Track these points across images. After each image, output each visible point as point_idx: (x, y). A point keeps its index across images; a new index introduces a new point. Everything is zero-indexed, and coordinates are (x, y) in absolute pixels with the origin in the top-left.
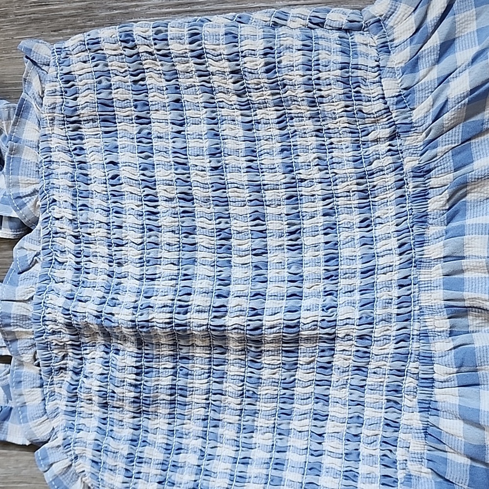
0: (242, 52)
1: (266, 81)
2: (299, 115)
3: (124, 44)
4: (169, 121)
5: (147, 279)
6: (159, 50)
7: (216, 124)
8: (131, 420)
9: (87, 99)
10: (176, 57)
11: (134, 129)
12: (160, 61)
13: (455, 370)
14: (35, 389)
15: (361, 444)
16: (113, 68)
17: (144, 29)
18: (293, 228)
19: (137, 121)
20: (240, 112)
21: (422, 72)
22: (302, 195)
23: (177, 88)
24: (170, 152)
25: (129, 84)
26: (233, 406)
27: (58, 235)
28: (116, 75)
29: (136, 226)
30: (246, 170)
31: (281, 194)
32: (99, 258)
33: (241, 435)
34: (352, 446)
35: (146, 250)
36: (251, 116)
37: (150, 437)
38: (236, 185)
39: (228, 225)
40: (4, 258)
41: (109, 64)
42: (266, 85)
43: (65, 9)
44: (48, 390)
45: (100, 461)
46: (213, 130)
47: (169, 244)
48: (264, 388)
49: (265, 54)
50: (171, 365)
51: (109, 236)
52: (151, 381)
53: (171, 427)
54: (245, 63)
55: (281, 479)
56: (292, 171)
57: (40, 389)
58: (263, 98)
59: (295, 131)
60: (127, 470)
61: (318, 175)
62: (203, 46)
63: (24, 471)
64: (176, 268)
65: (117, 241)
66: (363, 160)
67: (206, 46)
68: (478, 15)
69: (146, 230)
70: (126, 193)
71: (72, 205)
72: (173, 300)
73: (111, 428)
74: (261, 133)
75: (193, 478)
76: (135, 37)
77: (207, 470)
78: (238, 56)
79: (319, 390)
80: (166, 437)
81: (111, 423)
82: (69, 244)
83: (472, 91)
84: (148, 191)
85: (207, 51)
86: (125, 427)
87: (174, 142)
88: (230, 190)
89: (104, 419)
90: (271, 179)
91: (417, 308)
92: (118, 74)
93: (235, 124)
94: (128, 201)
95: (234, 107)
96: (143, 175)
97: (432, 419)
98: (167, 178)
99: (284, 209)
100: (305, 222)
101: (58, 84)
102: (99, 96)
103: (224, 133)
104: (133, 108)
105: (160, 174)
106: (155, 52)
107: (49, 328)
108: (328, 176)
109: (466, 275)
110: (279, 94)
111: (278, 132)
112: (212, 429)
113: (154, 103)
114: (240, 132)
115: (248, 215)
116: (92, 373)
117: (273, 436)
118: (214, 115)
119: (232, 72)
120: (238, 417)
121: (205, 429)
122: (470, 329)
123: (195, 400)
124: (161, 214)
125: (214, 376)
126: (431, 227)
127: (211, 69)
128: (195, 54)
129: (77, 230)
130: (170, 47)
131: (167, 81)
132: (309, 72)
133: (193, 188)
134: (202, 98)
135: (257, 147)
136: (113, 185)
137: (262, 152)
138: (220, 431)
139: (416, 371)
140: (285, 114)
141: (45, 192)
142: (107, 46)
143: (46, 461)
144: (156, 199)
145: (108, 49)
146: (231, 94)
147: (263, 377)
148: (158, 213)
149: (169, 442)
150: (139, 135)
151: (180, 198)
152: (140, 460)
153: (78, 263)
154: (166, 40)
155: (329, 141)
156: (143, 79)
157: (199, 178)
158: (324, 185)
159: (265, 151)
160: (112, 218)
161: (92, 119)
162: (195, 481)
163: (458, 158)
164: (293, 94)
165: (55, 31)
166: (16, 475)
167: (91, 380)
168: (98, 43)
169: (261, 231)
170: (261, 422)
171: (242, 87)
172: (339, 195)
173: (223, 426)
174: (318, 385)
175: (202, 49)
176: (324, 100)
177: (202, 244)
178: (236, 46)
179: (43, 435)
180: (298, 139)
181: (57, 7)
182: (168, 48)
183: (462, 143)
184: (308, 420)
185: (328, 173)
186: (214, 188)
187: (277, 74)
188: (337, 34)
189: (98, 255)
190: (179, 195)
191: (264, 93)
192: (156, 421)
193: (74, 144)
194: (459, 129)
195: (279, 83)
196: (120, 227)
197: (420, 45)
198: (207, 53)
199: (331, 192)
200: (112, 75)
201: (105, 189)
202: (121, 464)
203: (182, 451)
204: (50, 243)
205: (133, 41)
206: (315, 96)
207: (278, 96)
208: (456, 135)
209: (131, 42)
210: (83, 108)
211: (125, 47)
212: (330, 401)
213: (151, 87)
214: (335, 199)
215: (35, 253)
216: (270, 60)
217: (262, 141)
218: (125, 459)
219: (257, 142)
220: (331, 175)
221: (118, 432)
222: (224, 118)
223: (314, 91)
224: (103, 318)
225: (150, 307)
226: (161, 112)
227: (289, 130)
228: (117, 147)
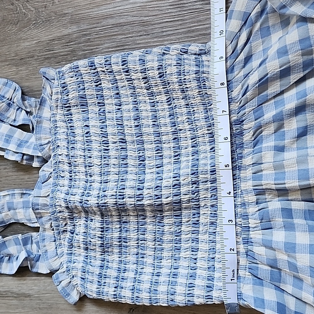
0: (147, 68)
1: (160, 81)
2: (177, 97)
3: (90, 68)
4: (114, 104)
5: (104, 182)
6: (107, 70)
7: (137, 104)
8: (100, 256)
9: (73, 95)
10: (116, 72)
11: (97, 109)
12: (108, 75)
13: (259, 221)
14: (52, 243)
15: (216, 262)
16: (85, 79)
17: (100, 60)
18: (177, 154)
19: (98, 105)
20: (148, 98)
21: (236, 73)
22: (181, 138)
23: (117, 88)
24: (115, 119)
25: (94, 87)
26: (151, 246)
27: (61, 163)
28: (87, 83)
29: (98, 156)
30: (152, 126)
31: (170, 137)
32: (81, 173)
33: (156, 261)
34: (211, 264)
35: (103, 168)
36: (154, 99)
37: (110, 265)
38: (147, 134)
39: (144, 154)
40: (35, 178)
41: (84, 78)
42: (160, 84)
43: (62, 52)
44: (58, 242)
45: (85, 278)
46: (135, 107)
47: (114, 165)
48: (166, 236)
49: (159, 69)
50: (118, 226)
51: (85, 162)
52: (109, 235)
53: (120, 259)
54: (149, 74)
55: (176, 282)
56: (175, 126)
57: (54, 243)
58: (159, 90)
59: (176, 106)
60: (99, 282)
61: (188, 127)
62: (128, 66)
63: (48, 288)
64: (118, 176)
65: (90, 165)
66: (210, 118)
67: (130, 66)
68: (263, 42)
69: (103, 158)
70: (93, 141)
71: (67, 148)
72: (116, 192)
73: (90, 260)
74: (159, 108)
75: (132, 284)
76: (95, 64)
77: (139, 280)
78: (145, 70)
79: (194, 236)
80: (118, 264)
81: (90, 258)
82: (66, 167)
83: (260, 80)
84: (104, 139)
85: (131, 69)
86: (97, 260)
87: (116, 114)
88: (144, 136)
89: (87, 256)
90: (165, 130)
91: (240, 191)
92: (88, 82)
93: (146, 104)
94: (94, 144)
95: (145, 95)
96: (102, 131)
97: (249, 247)
98: (113, 132)
99: (172, 145)
100: (182, 150)
101: (59, 89)
102: (79, 94)
103: (141, 108)
104: (96, 99)
105: (110, 130)
106: (106, 70)
107: (57, 209)
108: (193, 127)
109: (264, 172)
110: (166, 87)
111: (167, 107)
112: (141, 259)
113: (106, 95)
114: (149, 108)
115: (154, 148)
116: (79, 232)
117: (172, 261)
118: (135, 100)
119: (143, 78)
120: (154, 252)
121: (137, 259)
122: (267, 200)
123: (132, 244)
124: (111, 150)
125: (140, 231)
126: (246, 149)
127: (133, 77)
128: (124, 70)
129: (69, 160)
130: (113, 68)
131: (112, 84)
132: (180, 76)
133: (126, 136)
134: (129, 92)
135: (157, 114)
136: (87, 137)
137: (160, 117)
138: (145, 260)
139: (240, 223)
140: (170, 97)
141: (54, 142)
142: (82, 69)
143: (58, 280)
144: (108, 142)
145: (83, 70)
146: (143, 89)
147: (165, 231)
148: (109, 149)
149: (120, 267)
150: (99, 112)
151: (120, 142)
153: (71, 176)
154: (111, 64)
155: (193, 110)
156: (100, 84)
157: (129, 131)
158: (191, 132)
159: (162, 116)
160: (87, 153)
161: (76, 105)
162: (133, 286)
163: (256, 114)
164: (174, 87)
165: (57, 63)
166: (44, 290)
167: (79, 236)
168: (78, 68)
169: (160, 156)
170: (165, 254)
171: (149, 85)
172: (199, 136)
173: (146, 258)
174: (193, 233)
175: (128, 68)
176: (188, 89)
177: (131, 164)
178: (144, 66)
179: (56, 266)
180: (177, 109)
181: (58, 51)
182: (111, 68)
183: (258, 106)
184: (189, 252)
185: (193, 126)
186: (137, 136)
187: (165, 78)
188: (194, 57)
189: (80, 172)
190: (119, 140)
191: (159, 87)
192: (113, 256)
193: (68, 118)
194: (256, 99)
195: (166, 82)
196: (90, 157)
197: (235, 59)
198: (131, 70)
199: (195, 135)
200: (85, 83)
201: (83, 139)
202: (96, 279)
203: (126, 271)
204: (57, 167)
205: (95, 66)
206: (184, 88)
207: (166, 89)
208: (255, 102)
209: (94, 67)
210: (71, 100)
212: (199, 241)
213: (104, 87)
214: (197, 138)
215: (50, 172)
216: (161, 71)
217: (160, 111)
218: (97, 276)
219: (157, 112)
220: (194, 126)
221: (94, 263)
222: (140, 101)
223: (183, 85)
224: (83, 203)
225: (105, 196)
226: (109, 100)
227: (173, 105)
228: (88, 118)
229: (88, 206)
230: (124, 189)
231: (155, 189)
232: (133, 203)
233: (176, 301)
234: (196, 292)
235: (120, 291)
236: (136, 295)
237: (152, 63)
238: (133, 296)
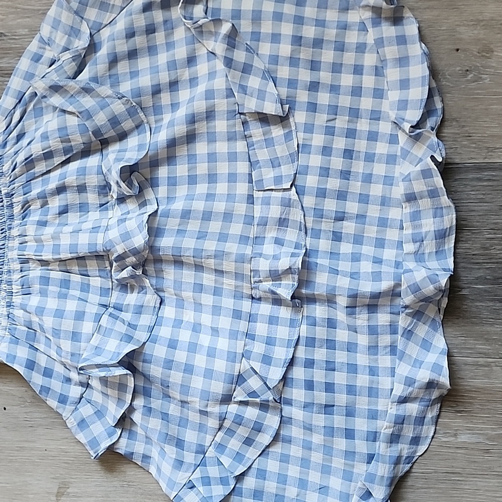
13: (21, 287)
21: (7, 149)
68: (36, 122)
83: (26, 159)
91: (7, 259)
97: (11, 310)
109: (28, 244)
122: (31, 269)
126: (15, 221)
139: (5, 288)
163: (25, 189)
183: (27, 182)
194: (24, 175)
197: (7, 136)
208: (23, 179)
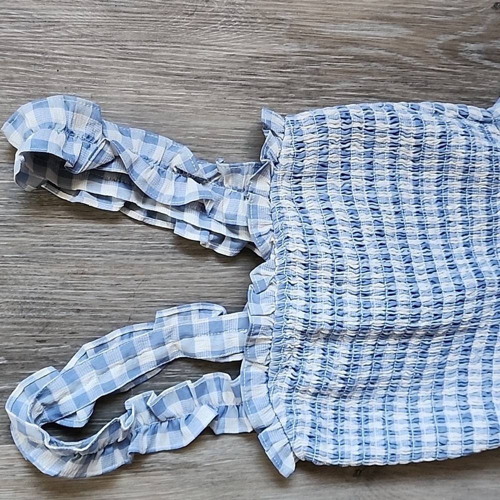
0: (425, 133)
1: (438, 154)
2: (453, 178)
3: (343, 121)
4: (364, 178)
5: (362, 295)
6: (366, 126)
7: (395, 180)
8: (333, 404)
9: (312, 161)
11: (339, 183)
12: (365, 134)
14: (262, 385)
15: (493, 397)
16: (331, 138)
17: (359, 111)
18: (449, 254)
19: (342, 177)
20: (412, 173)
22: (449, 233)
23: (372, 154)
24: (366, 201)
25: (340, 150)
27: (292, 264)
28: (333, 144)
29: (352, 256)
30: (416, 214)
31: (437, 231)
32: (323, 280)
33: (409, 404)
34: (487, 400)
35: (361, 274)
36: (419, 176)
37: (346, 414)
39: (409, 253)
41: (330, 135)
42: (436, 156)
44: (272, 384)
45: (314, 436)
46: (393, 184)
47: (376, 268)
49: (440, 137)
51: (333, 263)
53: (360, 405)
54: (426, 141)
55: (446, 428)
56: (444, 215)
57: (265, 385)
58: (431, 164)
59: (447, 188)
60: (334, 440)
61: (461, 219)
62: (400, 126)
64: (382, 285)
65: (340, 267)
66: (492, 210)
67: (402, 127)
69: (359, 258)
70: (340, 231)
71: (303, 240)
72: (385, 311)
73: (319, 410)
74: (425, 188)
75: (383, 437)
76: (351, 116)
77: (391, 431)
78: (422, 135)
79: (462, 366)
81: (319, 407)
82: (299, 270)
84: (356, 230)
85: (402, 130)
86: (328, 409)
87: (368, 193)
88: (407, 228)
89: (313, 404)
92: (335, 143)
93: (407, 181)
94: (343, 237)
95: (408, 169)
96: (352, 218)
98: (367, 220)
99: (441, 242)
100: (454, 250)
101: (292, 149)
102: (321, 160)
103: (401, 187)
104: (340, 168)
105: (363, 217)
106: (364, 128)
107: (287, 334)
108: (467, 219)
110: (443, 162)
111: (436, 188)
112: (389, 403)
113: (354, 164)
114: (411, 187)
115: (420, 246)
116: (311, 370)
117: (432, 401)
118: (394, 174)
119: (414, 146)
120: (407, 393)
121: (384, 404)
124: (366, 246)
127: (402, 143)
128: (392, 131)
129: (307, 260)
130: (376, 125)
131: (365, 148)
132: (469, 151)
133: (385, 227)
134: (387, 162)
135: (421, 198)
136: (330, 225)
137: (425, 202)
138: (394, 403)
140: (442, 176)
141: (281, 231)
142: (331, 121)
144: (361, 235)
145: (330, 123)
146: (409, 160)
147: (428, 363)
149: (359, 416)
150: (343, 188)
151: (377, 234)
152: (342, 432)
153: (306, 284)
154: (374, 120)
155: (470, 196)
156: (349, 147)
157: (388, 220)
158: (464, 226)
159: (427, 201)
160: (334, 250)
161: (311, 176)
162: (385, 439)
164: (454, 164)
167: (310, 376)
168: (324, 119)
169: (429, 256)
170: (422, 393)
171: (419, 156)
172: (474, 233)
173: (396, 401)
174: (460, 363)
175: (398, 129)
176: (476, 170)
177: (396, 266)
178: (422, 129)
179: (268, 421)
180: (449, 194)
182: (374, 125)
184: (454, 388)
186: (398, 227)
187: (446, 150)
188: (478, 124)
189: (322, 277)
190: (377, 232)
191: (433, 161)
192: (349, 403)
193: (296, 194)
195: (446, 155)
196: (340, 257)
198: (401, 132)
199: (468, 230)
200: (330, 144)
201: (324, 228)
202: (330, 436)
203: (369, 421)
204: (285, 270)
205: (351, 119)
206: (470, 167)
207: (442, 164)
209: (348, 120)
210: (307, 168)
211: (344, 123)
212: (469, 373)
213: (354, 152)
214: (470, 235)
215: (271, 277)
216: (443, 140)
217: (425, 194)
218: (332, 433)
219: (421, 194)
220: (469, 219)
221: (325, 413)
222: (400, 176)
223: (470, 164)
224: (335, 325)
225: (370, 316)
226: (358, 171)
227: (442, 187)
228: (329, 197)
229: (343, 329)
230: (395, 306)
231: (435, 306)
232: (406, 325)
233: (448, 452)
234: (476, 437)
235: (367, 449)
236: (391, 451)
237: (433, 127)
238: (387, 454)
